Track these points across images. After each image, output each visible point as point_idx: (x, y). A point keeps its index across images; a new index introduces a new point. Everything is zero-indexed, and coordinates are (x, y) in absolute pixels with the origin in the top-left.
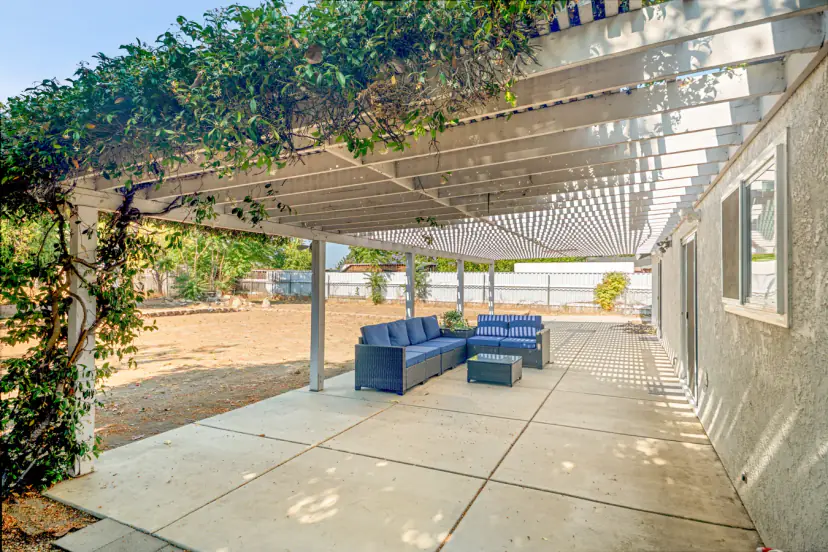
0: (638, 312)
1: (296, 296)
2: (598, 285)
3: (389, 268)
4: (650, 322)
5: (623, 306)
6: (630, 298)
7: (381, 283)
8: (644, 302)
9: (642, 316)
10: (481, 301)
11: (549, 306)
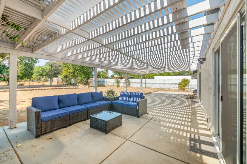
0: (193, 91)
1: (100, 85)
2: (180, 83)
3: (122, 78)
4: (196, 95)
5: (188, 89)
6: (190, 86)
7: (119, 82)
8: (195, 88)
9: (194, 92)
10: (145, 87)
11: (164, 89)
